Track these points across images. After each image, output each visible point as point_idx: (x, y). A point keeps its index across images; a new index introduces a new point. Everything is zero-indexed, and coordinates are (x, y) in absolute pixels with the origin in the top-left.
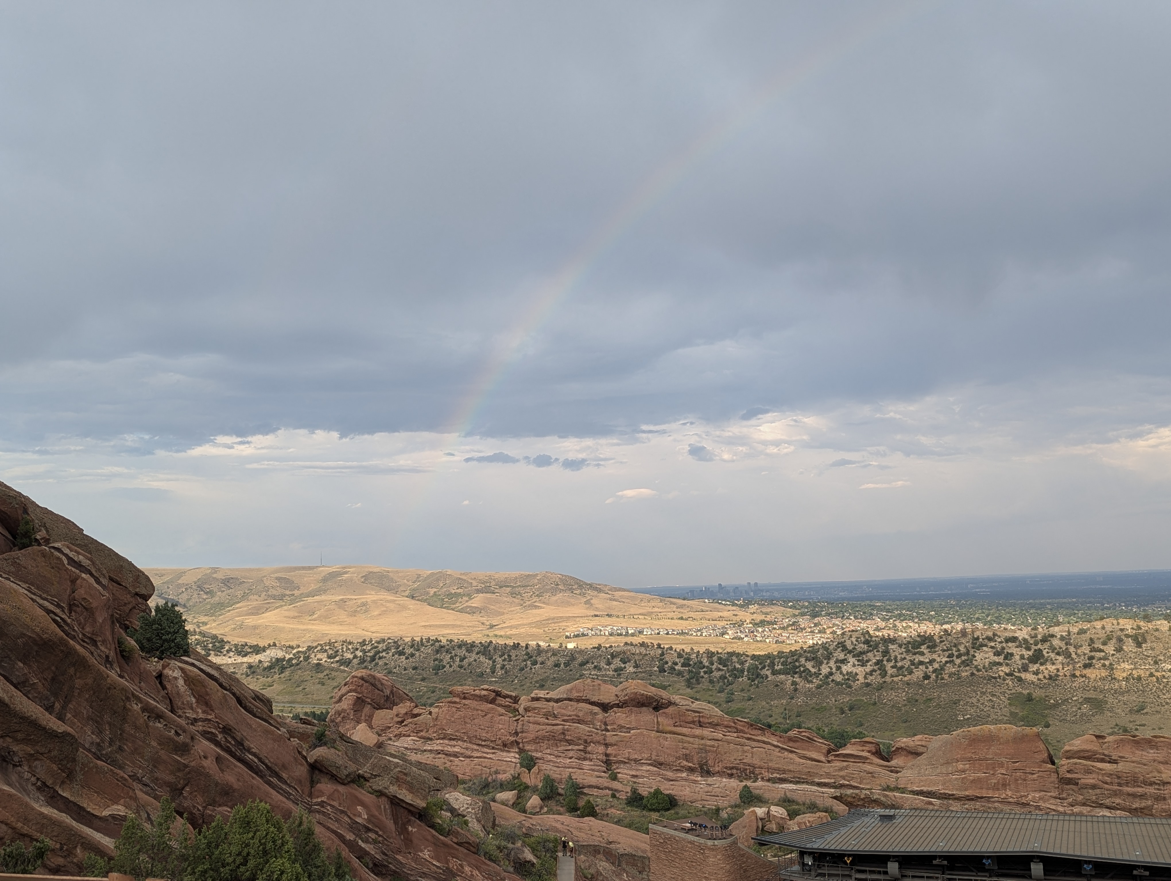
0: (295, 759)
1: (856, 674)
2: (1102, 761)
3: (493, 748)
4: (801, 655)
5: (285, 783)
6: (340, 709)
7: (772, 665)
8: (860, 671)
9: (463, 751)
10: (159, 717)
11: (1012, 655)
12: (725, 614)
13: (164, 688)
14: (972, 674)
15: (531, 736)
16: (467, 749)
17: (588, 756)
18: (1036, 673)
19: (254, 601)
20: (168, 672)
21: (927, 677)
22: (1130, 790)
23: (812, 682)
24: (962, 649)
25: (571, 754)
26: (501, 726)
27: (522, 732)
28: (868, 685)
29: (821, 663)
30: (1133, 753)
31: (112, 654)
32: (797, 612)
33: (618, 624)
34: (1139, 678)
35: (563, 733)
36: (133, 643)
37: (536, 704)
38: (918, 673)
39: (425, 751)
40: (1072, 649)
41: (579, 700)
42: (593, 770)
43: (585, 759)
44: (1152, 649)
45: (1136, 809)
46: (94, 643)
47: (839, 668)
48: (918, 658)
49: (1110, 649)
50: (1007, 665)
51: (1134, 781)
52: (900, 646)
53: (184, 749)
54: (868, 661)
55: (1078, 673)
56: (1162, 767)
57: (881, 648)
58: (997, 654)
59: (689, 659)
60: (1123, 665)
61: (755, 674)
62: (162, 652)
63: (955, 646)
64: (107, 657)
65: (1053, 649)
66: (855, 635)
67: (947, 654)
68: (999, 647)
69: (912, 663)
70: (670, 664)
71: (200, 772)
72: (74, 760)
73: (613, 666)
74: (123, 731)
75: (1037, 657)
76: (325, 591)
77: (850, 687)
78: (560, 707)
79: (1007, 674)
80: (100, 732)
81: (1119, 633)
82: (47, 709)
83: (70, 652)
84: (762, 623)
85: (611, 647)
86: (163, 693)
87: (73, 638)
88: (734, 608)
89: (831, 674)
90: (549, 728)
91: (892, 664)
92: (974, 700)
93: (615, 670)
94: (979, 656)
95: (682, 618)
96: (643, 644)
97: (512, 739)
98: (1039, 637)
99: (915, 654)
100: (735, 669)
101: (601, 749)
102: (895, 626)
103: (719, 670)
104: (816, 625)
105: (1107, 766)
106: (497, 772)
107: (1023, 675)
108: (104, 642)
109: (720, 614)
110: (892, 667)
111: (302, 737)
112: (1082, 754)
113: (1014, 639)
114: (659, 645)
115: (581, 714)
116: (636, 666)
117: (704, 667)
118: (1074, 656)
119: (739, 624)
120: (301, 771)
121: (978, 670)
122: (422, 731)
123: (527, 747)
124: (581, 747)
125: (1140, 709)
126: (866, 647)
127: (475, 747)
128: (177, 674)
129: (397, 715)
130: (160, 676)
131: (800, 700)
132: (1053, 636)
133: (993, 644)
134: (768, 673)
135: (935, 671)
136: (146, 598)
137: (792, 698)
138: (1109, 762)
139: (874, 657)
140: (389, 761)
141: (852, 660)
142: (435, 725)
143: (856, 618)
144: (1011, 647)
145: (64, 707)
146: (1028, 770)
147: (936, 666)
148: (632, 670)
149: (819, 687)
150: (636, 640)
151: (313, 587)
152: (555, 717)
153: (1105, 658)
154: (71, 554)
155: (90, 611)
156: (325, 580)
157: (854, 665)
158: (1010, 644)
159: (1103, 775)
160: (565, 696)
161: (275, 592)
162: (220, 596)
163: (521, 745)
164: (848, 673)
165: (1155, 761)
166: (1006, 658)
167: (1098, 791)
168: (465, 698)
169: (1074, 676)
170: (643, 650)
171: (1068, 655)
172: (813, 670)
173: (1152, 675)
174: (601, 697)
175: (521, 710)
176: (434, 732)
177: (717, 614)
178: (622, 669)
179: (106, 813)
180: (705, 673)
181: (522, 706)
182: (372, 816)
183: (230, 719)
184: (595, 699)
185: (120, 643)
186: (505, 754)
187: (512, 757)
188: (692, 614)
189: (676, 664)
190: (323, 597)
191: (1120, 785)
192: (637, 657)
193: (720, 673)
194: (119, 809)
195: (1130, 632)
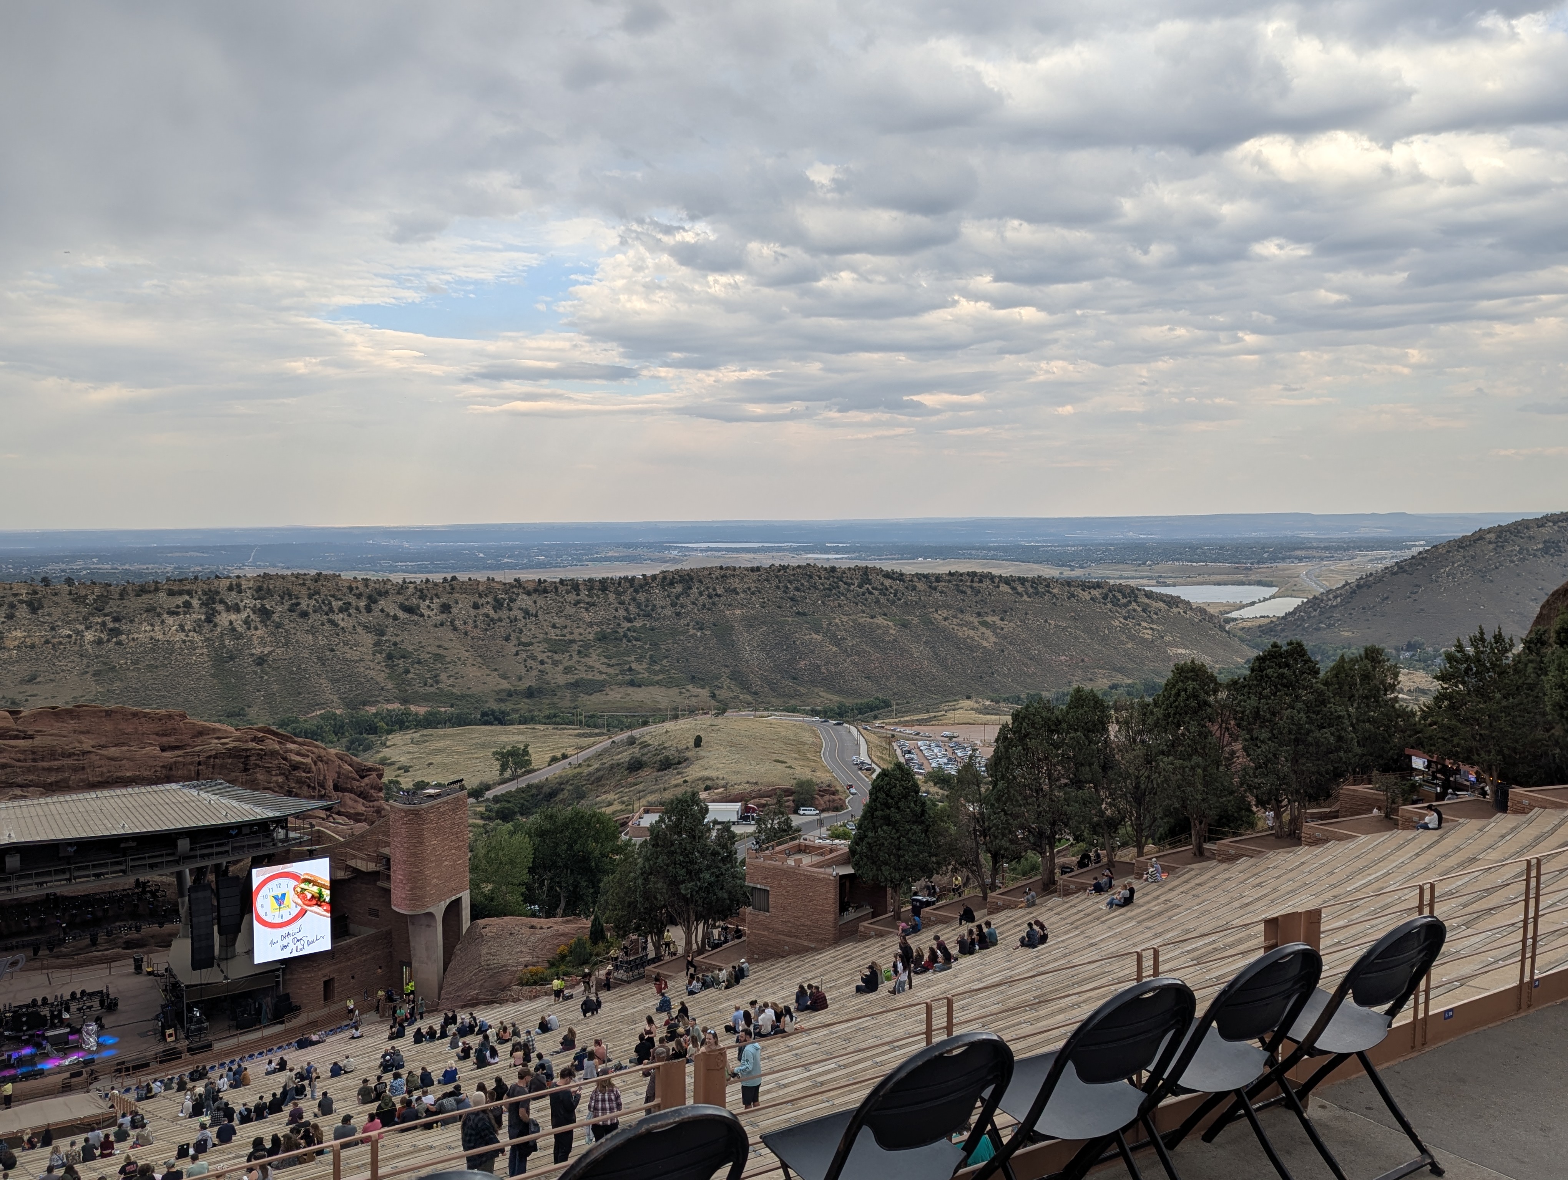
2: (16, 737)
22: (46, 764)
30: (52, 725)
34: (33, 647)
44: (49, 615)
51: (52, 754)
56: (82, 737)
60: (14, 633)
81: (11, 599)
105: (21, 743)
125: (32, 679)
138: (24, 738)
159: (16, 752)
165: (75, 731)
167: (9, 770)
173: (47, 642)
191: (34, 760)
195: (24, 597)
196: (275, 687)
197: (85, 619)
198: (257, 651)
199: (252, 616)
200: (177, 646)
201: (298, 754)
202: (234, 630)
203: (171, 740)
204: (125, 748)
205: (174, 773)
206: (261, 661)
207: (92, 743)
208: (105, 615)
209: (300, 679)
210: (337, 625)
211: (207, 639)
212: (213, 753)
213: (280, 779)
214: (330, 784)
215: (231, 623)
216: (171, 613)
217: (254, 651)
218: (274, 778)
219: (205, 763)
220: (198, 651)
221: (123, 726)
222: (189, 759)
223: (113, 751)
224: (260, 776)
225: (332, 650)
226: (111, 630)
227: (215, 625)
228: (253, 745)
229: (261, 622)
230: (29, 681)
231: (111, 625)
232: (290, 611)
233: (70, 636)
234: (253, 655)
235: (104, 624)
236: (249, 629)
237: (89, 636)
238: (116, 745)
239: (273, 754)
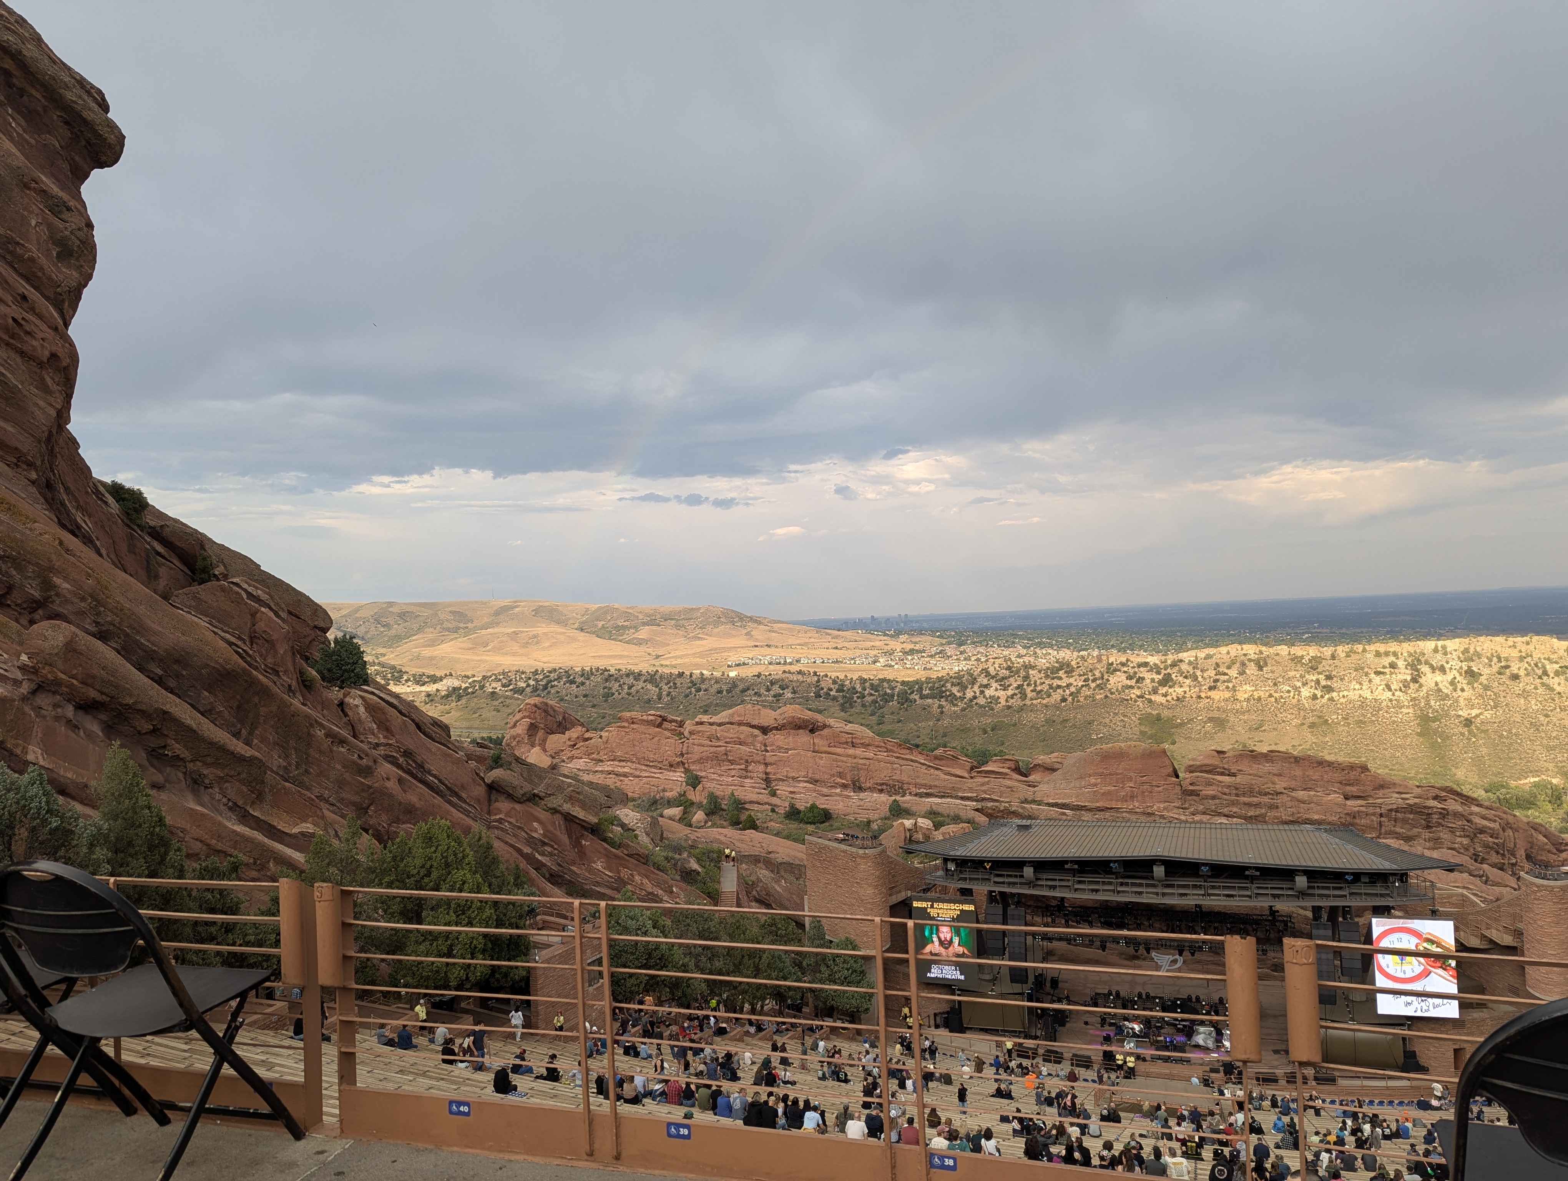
0: (473, 780)
1: (999, 698)
2: (1222, 774)
3: (660, 768)
4: (947, 681)
5: (465, 802)
6: (515, 734)
7: (921, 689)
8: (1001, 694)
9: (632, 771)
10: (342, 742)
11: (1143, 679)
12: (877, 644)
13: (346, 715)
14: (1106, 697)
15: (695, 757)
16: (636, 769)
17: (749, 774)
18: (1165, 695)
19: (430, 634)
20: (348, 700)
21: (1064, 700)
22: (1245, 799)
23: (957, 705)
24: (1098, 674)
25: (733, 773)
26: (667, 748)
27: (687, 753)
28: (1009, 707)
29: (966, 688)
30: (1251, 767)
31: (294, 684)
32: (944, 641)
33: (777, 654)
34: (1259, 699)
35: (726, 754)
36: (314, 673)
37: (700, 728)
38: (1056, 696)
39: (597, 771)
40: (1199, 673)
41: (740, 724)
42: (754, 787)
43: (746, 777)
44: (1272, 672)
45: (1251, 817)
46: (277, 673)
47: (982, 692)
48: (1056, 682)
49: (1233, 673)
50: (1139, 688)
51: (1250, 791)
52: (1040, 672)
53: (367, 771)
54: (1009, 686)
55: (1203, 695)
56: (1275, 779)
57: (1022, 673)
58: (1130, 678)
59: (843, 685)
60: (1245, 687)
61: (905, 699)
62: (343, 682)
63: (1091, 671)
64: (290, 686)
65: (1181, 673)
66: (998, 661)
67: (1083, 678)
68: (1131, 671)
69: (1051, 687)
70: (825, 690)
71: (383, 793)
72: (263, 782)
73: (772, 693)
74: (308, 755)
75: (1167, 681)
76: (498, 624)
77: (992, 709)
78: (722, 731)
79: (1139, 697)
80: (287, 756)
81: (1243, 658)
82: (234, 736)
83: (253, 682)
84: (912, 652)
85: (770, 675)
86: (345, 720)
87: (256, 669)
88: (885, 638)
89: (975, 697)
90: (712, 749)
91: (1032, 688)
92: (1107, 721)
93: (775, 696)
94: (1113, 680)
95: (836, 648)
96: (799, 672)
97: (678, 760)
98: (1169, 662)
99: (1053, 679)
100: (886, 694)
101: (761, 768)
102: (1035, 653)
103: (871, 695)
104: (961, 653)
105: (1226, 779)
106: (664, 790)
107: (1153, 698)
108: (286, 672)
109: (872, 644)
110: (1032, 691)
111: (480, 759)
112: (1204, 768)
113: (1146, 664)
114: (815, 673)
115: (742, 736)
116: (794, 692)
117: (857, 692)
118: (1200, 679)
119: (891, 653)
120: (480, 791)
121: (1112, 693)
122: (593, 753)
123: (692, 767)
124: (743, 767)
126: (1007, 673)
127: (644, 768)
128: (358, 701)
129: (569, 739)
130: (341, 704)
131: (946, 722)
132: (1181, 661)
133: (1126, 669)
134: (917, 697)
135: (1071, 694)
136: (325, 630)
137: (938, 720)
138: (1229, 775)
139: (1014, 682)
140: (563, 781)
141: (995, 685)
142: (605, 748)
143: (999, 646)
144: (1143, 672)
145: (251, 733)
146: (1154, 783)
147: (1073, 689)
148: (790, 695)
149: (963, 710)
150: (795, 668)
151: (486, 620)
152: (718, 739)
153: (1229, 681)
154: (250, 589)
155: (271, 643)
156: (497, 613)
157: (996, 690)
158: (1142, 669)
159: (1222, 786)
160: (727, 720)
161: (449, 625)
162: (397, 629)
163: (686, 765)
164: (990, 697)
165: (1270, 773)
166: (1137, 682)
167: (1217, 801)
168: (633, 723)
169: (1199, 697)
170: (800, 677)
171: (1195, 678)
172: (958, 694)
173: (1271, 696)
174: (761, 721)
175: (686, 734)
176: (605, 755)
177: (869, 644)
178: (780, 695)
179: (295, 830)
180: (858, 697)
181: (687, 730)
182: (549, 831)
183: (410, 743)
184: (755, 723)
185: (302, 673)
186: (671, 773)
187: (678, 776)
188: (846, 644)
189: (831, 690)
190: (496, 630)
191: (1236, 795)
192: (794, 684)
193: (872, 698)
194: (308, 827)
195: (1252, 656)
196: (1484, 751)
197: (1302, 676)
198: (1464, 713)
199: (1459, 678)
200: (1384, 704)
201: (1484, 818)
202: (1440, 690)
203: (1353, 790)
204: (1312, 793)
205: (1357, 821)
206: (1468, 722)
207: (1285, 785)
208: (1319, 673)
209: (1511, 744)
210: (1552, 690)
211: (1413, 699)
212: (1395, 807)
213: (1465, 841)
214: (1521, 853)
215: (1437, 684)
216: (1378, 673)
217: (1460, 713)
218: (1459, 840)
219: (1387, 816)
220: (1405, 710)
221: (1310, 772)
222: (1371, 810)
223: (1301, 794)
224: (1445, 835)
225: (1547, 716)
226: (1324, 687)
227: (1421, 686)
228: (1434, 803)
229: (1468, 684)
230: (1257, 729)
231: (1323, 683)
232: (1500, 673)
233: (1289, 692)
234: (1460, 716)
235: (1318, 682)
236: (1455, 690)
237: (1306, 692)
238: (1305, 789)
239: (1456, 814)
